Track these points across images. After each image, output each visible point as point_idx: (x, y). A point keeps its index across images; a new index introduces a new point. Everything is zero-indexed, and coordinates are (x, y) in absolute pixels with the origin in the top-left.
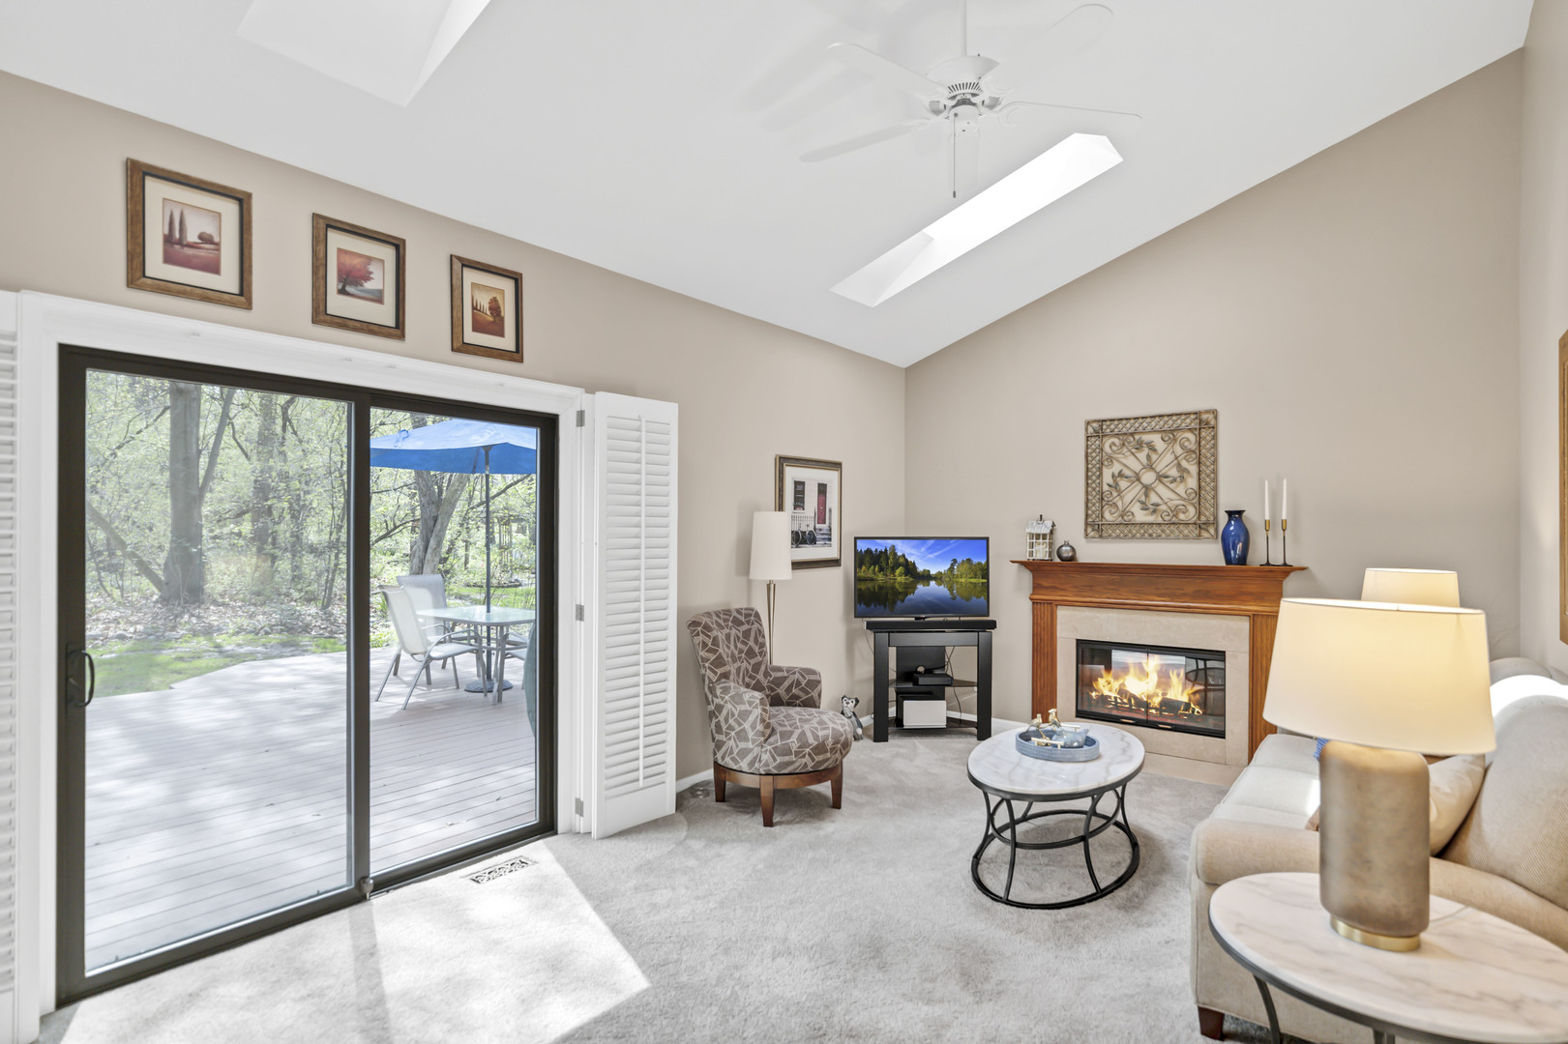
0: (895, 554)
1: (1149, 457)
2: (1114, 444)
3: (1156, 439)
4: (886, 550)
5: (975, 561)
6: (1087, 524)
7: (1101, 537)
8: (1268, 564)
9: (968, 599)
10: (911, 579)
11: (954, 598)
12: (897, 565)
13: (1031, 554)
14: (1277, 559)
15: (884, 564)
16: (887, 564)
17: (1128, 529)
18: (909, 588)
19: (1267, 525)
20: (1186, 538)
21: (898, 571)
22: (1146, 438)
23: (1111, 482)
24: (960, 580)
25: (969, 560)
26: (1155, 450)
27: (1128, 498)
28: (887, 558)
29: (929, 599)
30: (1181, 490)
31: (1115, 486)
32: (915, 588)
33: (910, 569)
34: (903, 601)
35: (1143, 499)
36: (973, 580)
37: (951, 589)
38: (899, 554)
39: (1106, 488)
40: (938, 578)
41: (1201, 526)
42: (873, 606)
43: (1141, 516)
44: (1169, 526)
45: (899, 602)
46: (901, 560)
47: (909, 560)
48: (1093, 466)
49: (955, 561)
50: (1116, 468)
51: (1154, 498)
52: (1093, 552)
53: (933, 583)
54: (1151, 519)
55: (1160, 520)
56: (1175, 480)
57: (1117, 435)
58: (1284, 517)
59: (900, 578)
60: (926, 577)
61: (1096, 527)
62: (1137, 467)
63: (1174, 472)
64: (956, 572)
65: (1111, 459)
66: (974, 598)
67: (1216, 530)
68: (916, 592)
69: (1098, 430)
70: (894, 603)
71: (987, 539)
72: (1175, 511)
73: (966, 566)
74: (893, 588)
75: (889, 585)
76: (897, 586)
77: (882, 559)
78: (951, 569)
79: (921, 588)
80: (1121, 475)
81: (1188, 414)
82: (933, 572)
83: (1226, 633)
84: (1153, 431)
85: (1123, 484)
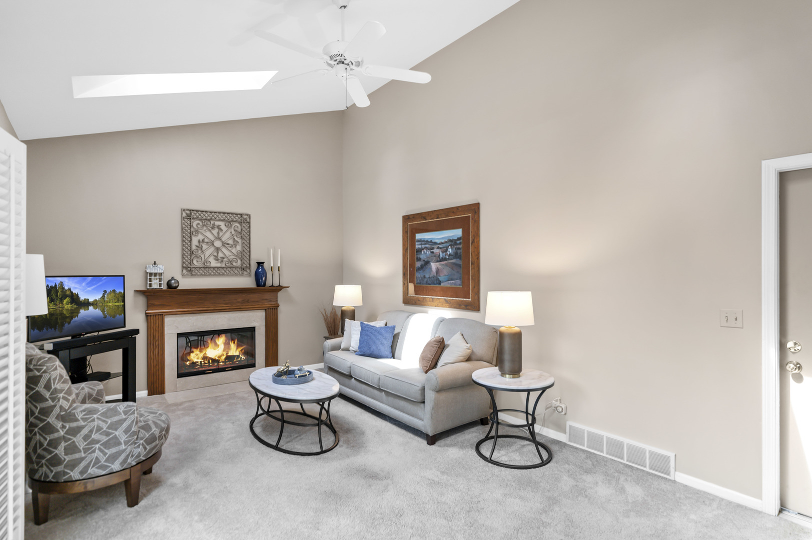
0: (63, 288)
1: (218, 233)
2: (199, 224)
3: (222, 224)
4: (56, 285)
5: (118, 291)
6: (183, 267)
7: (192, 275)
8: (272, 286)
9: (114, 317)
10: (75, 306)
11: (105, 317)
12: (64, 296)
13: (150, 285)
14: (276, 284)
15: (54, 296)
16: (57, 296)
17: (206, 270)
18: (75, 313)
19: (272, 269)
20: (236, 275)
21: (65, 301)
22: (217, 223)
23: (198, 245)
24: (109, 304)
25: (114, 291)
26: (222, 230)
27: (208, 253)
28: (57, 292)
29: (88, 319)
30: (234, 251)
31: (199, 247)
32: (78, 312)
33: (74, 299)
34: (69, 323)
35: (216, 254)
36: (117, 304)
37: (103, 311)
38: (66, 288)
39: (194, 248)
40: (95, 304)
41: (243, 269)
42: (45, 330)
43: (214, 263)
44: (228, 269)
45: (66, 325)
46: (68, 293)
47: (74, 292)
48: (187, 234)
49: (105, 291)
50: (200, 237)
51: (220, 255)
52: (187, 283)
53: (91, 308)
54: (219, 265)
55: (223, 265)
56: (232, 246)
57: (200, 220)
58: (279, 265)
59: (67, 305)
60: (86, 304)
61: (188, 269)
62: (212, 238)
63: (231, 242)
64: (106, 299)
65: (197, 232)
66: (118, 316)
67: (250, 271)
68: (79, 315)
69: (189, 215)
70: (63, 325)
71: (124, 276)
72: (230, 262)
73: (112, 294)
74: (62, 314)
75: (58, 312)
76: (65, 312)
77: (52, 292)
78: (103, 297)
79: (83, 312)
80: (203, 241)
81: (237, 214)
82: (91, 300)
83: (255, 319)
84: (220, 220)
85: (205, 246)
